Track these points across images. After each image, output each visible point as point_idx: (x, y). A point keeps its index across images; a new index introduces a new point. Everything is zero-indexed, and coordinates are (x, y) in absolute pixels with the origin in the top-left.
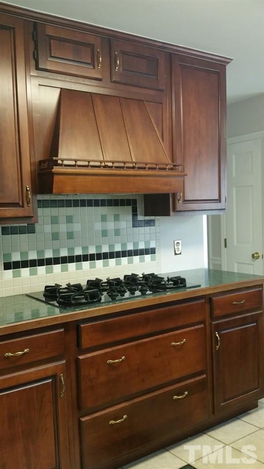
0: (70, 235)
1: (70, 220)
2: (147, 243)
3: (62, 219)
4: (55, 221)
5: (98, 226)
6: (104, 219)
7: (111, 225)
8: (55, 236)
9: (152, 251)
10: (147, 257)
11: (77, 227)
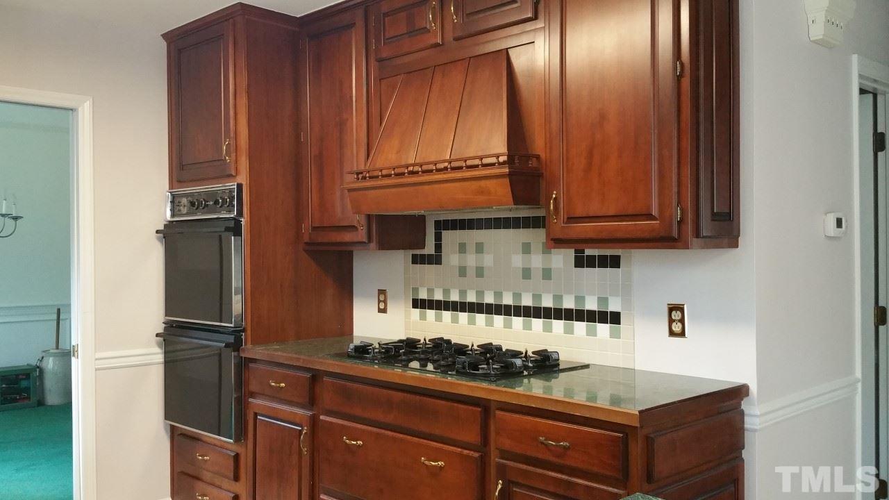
0: (480, 272)
1: (480, 248)
2: (603, 300)
3: (471, 248)
4: (462, 248)
5: (518, 261)
6: (527, 249)
7: (537, 261)
8: (463, 271)
9: (615, 318)
10: (603, 329)
11: (488, 260)
